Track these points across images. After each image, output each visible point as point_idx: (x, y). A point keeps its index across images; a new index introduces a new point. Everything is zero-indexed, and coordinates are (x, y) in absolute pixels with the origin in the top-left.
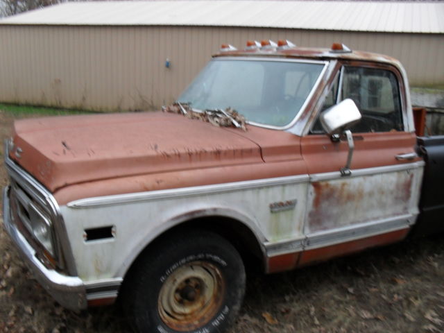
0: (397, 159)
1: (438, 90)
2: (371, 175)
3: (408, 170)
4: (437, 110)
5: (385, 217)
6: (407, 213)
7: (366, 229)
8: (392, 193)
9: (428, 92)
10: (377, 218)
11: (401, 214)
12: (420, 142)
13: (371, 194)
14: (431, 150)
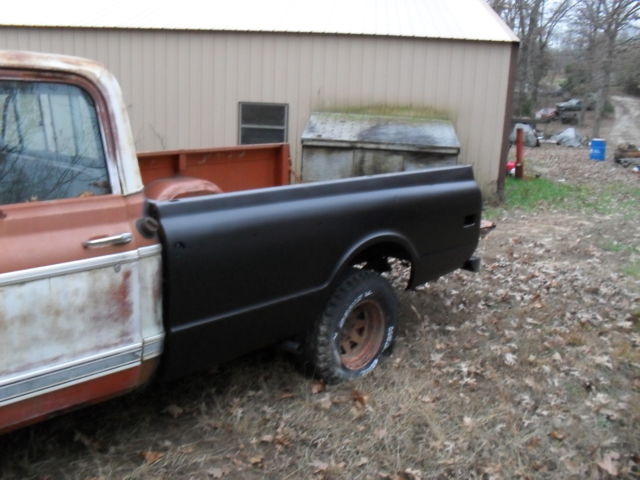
0: (86, 247)
1: (366, 116)
2: (22, 283)
3: (116, 266)
4: (359, 145)
5: (74, 355)
6: (131, 341)
7: (30, 383)
8: (81, 310)
9: (353, 119)
10: (56, 359)
11: (116, 345)
12: (152, 211)
13: (26, 319)
14: (171, 225)
